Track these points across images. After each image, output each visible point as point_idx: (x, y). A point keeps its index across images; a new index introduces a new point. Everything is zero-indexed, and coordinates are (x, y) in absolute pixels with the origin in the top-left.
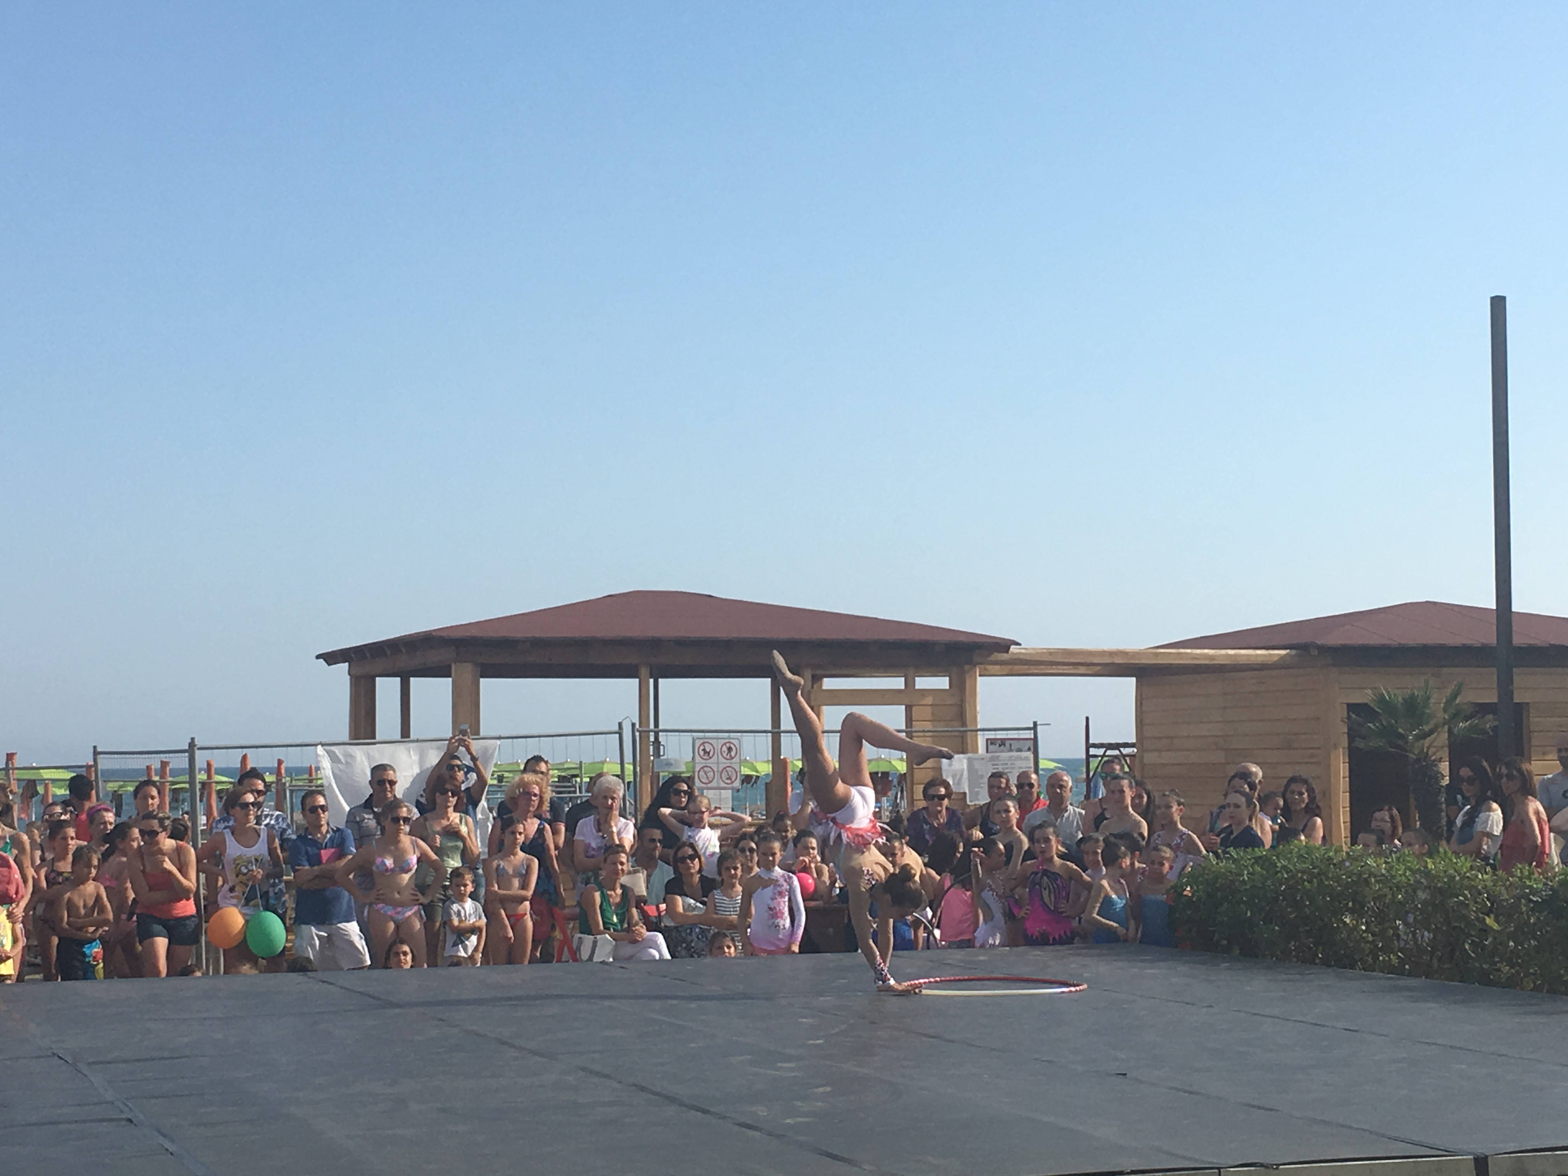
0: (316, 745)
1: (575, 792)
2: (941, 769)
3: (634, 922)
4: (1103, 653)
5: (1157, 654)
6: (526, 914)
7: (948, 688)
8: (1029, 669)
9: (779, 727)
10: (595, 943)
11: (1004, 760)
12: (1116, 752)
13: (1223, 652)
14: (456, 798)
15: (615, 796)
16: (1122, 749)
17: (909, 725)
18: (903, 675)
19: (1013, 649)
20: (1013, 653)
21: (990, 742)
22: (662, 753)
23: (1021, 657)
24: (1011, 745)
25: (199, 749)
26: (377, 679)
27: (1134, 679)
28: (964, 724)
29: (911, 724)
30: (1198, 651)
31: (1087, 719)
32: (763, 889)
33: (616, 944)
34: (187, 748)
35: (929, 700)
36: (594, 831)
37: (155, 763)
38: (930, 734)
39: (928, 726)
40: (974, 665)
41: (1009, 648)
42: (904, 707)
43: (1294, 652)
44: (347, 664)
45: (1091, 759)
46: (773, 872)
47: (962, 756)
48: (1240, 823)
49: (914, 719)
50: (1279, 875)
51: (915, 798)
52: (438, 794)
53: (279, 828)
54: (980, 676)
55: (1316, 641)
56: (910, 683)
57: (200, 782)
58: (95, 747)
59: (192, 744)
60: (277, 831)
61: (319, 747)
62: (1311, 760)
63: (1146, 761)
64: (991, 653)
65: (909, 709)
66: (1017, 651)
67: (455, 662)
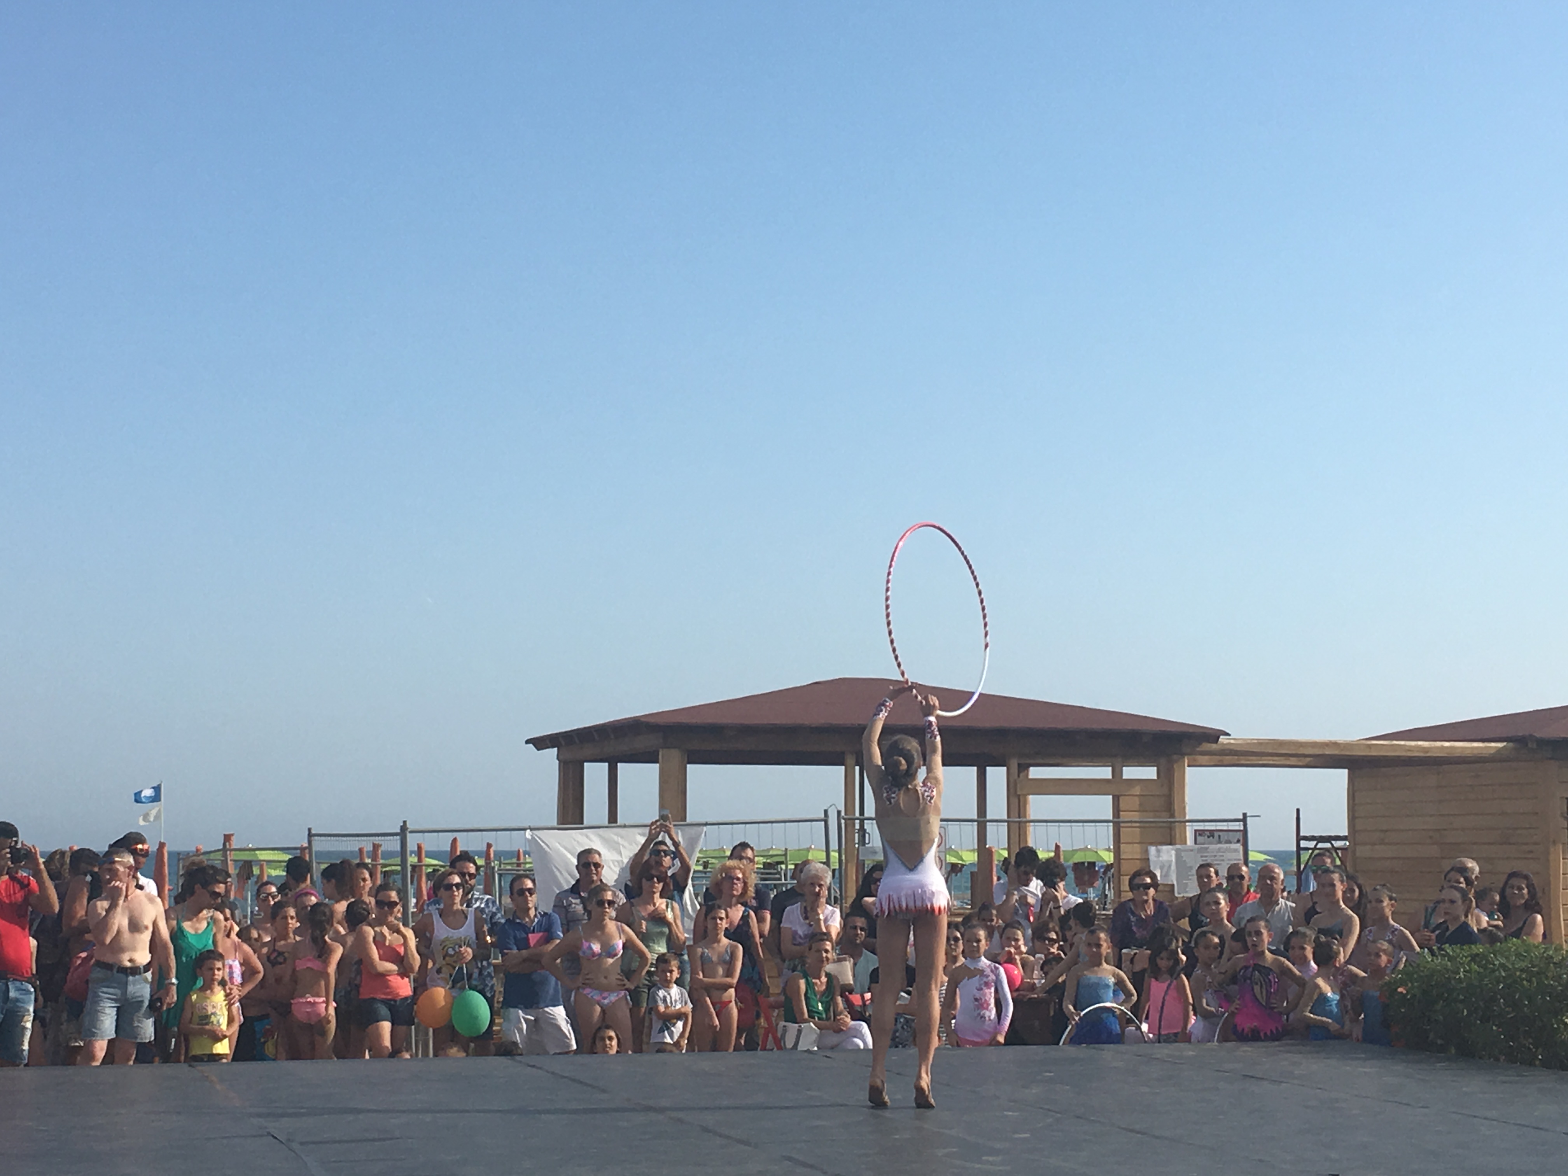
0: (525, 829)
1: (780, 879)
2: (1148, 859)
3: (839, 1009)
4: (1314, 744)
5: (1369, 746)
6: (731, 1002)
7: (1155, 777)
8: (1238, 760)
9: (985, 816)
10: (800, 1031)
11: (1213, 852)
12: (1328, 845)
13: (1439, 744)
14: (661, 884)
15: (822, 883)
16: (1333, 842)
17: (1116, 815)
18: (1110, 764)
19: (1223, 739)
20: (1223, 744)
21: (1198, 833)
22: (867, 841)
23: (1232, 747)
24: (1219, 836)
25: (411, 832)
26: (585, 764)
27: (1346, 771)
28: (1172, 815)
29: (1119, 814)
30: (1413, 743)
31: (1298, 811)
32: (968, 980)
33: (821, 1032)
34: (399, 831)
35: (1137, 790)
36: (802, 919)
37: (367, 845)
38: (1138, 825)
39: (1135, 816)
40: (1183, 755)
41: (1218, 738)
42: (1111, 797)
43: (1511, 745)
44: (556, 749)
45: (1302, 852)
46: (980, 961)
47: (1170, 847)
48: (1457, 918)
49: (1121, 809)
50: (1497, 973)
51: (1122, 889)
52: (644, 880)
53: (489, 911)
54: (1189, 766)
55: (1535, 734)
56: (1117, 773)
57: (411, 865)
58: (309, 830)
59: (404, 828)
60: (487, 916)
61: (528, 831)
62: (1530, 856)
63: (1358, 854)
64: (1200, 744)
65: (1116, 799)
66: (1226, 741)
67: (662, 748)
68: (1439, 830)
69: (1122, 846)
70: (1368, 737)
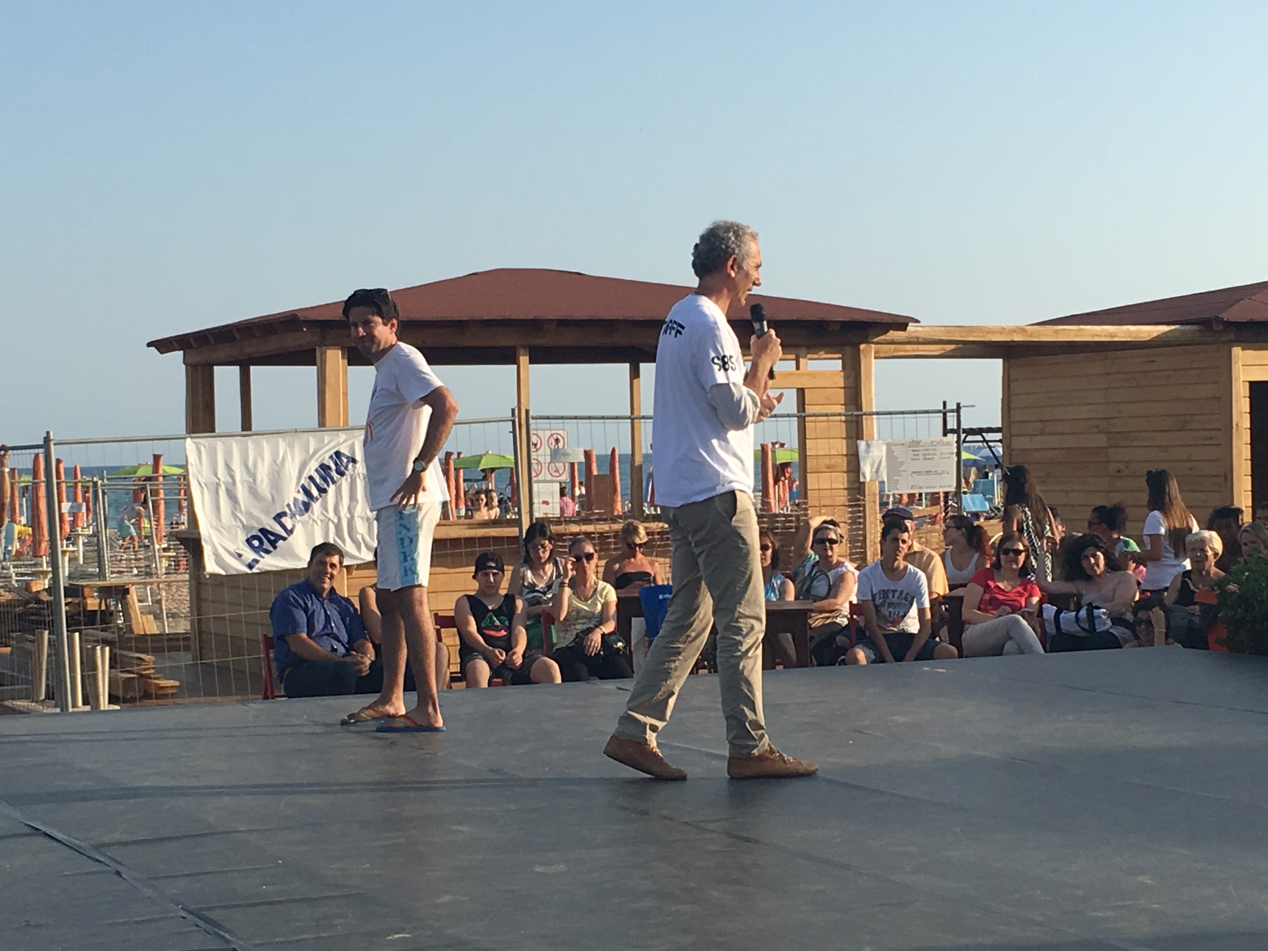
7: (840, 368)
12: (979, 438)
13: (1125, 328)
16: (984, 434)
17: (801, 409)
19: (911, 327)
20: (911, 331)
23: (918, 335)
25: (55, 444)
26: (215, 367)
27: (1000, 361)
28: (859, 407)
29: (804, 408)
34: (42, 443)
35: (822, 383)
38: (823, 419)
40: (869, 344)
41: (907, 325)
42: (795, 390)
43: (1195, 327)
44: (182, 352)
49: (806, 402)
54: (875, 357)
55: (1221, 316)
56: (802, 366)
59: (47, 439)
61: (188, 440)
62: (1211, 442)
63: (1014, 445)
64: (888, 331)
65: (800, 393)
66: (914, 329)
67: (320, 346)
68: (1107, 418)
69: (807, 441)
70: (1033, 322)
